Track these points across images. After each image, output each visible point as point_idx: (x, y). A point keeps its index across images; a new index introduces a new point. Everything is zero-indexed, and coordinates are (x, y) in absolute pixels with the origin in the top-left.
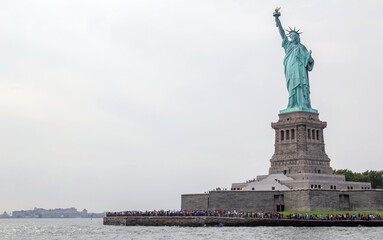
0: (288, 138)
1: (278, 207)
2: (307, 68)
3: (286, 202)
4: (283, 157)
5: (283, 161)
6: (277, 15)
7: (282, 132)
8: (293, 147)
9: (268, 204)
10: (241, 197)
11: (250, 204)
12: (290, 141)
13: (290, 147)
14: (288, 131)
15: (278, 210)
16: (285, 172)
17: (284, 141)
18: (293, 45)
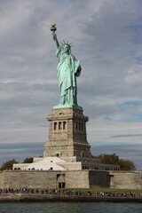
0: (60, 128)
1: (60, 184)
2: (75, 74)
3: (67, 181)
4: (56, 144)
5: (55, 146)
6: (54, 30)
7: (55, 123)
8: (64, 136)
9: (52, 182)
10: (31, 176)
11: (38, 182)
12: (62, 130)
13: (62, 136)
14: (60, 123)
15: (60, 187)
16: (58, 155)
17: (57, 130)
18: (66, 55)
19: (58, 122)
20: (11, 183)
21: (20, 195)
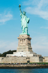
1: (27, 61)
3: (30, 60)
5: (21, 48)
13: (24, 44)
16: (22, 51)
17: (22, 42)
18: (24, 16)
19: (22, 39)
20: (12, 61)
21: (25, 65)
